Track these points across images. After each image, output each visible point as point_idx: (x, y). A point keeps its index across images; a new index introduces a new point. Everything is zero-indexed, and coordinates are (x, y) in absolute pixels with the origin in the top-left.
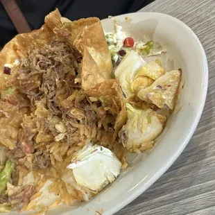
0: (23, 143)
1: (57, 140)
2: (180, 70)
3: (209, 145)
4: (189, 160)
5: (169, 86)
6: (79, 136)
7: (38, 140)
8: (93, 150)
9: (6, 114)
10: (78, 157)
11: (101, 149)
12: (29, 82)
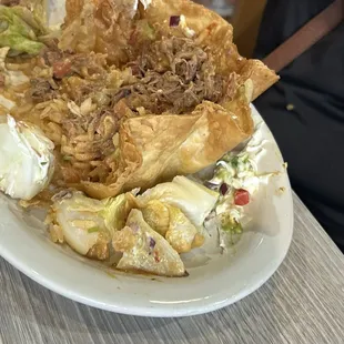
0: (67, 60)
1: (69, 105)
2: (186, 274)
3: (61, 331)
4: (36, 302)
5: (156, 259)
6: (76, 135)
7: (73, 79)
8: (41, 151)
9: (111, 30)
10: (28, 130)
11: (43, 164)
12: (158, 53)
